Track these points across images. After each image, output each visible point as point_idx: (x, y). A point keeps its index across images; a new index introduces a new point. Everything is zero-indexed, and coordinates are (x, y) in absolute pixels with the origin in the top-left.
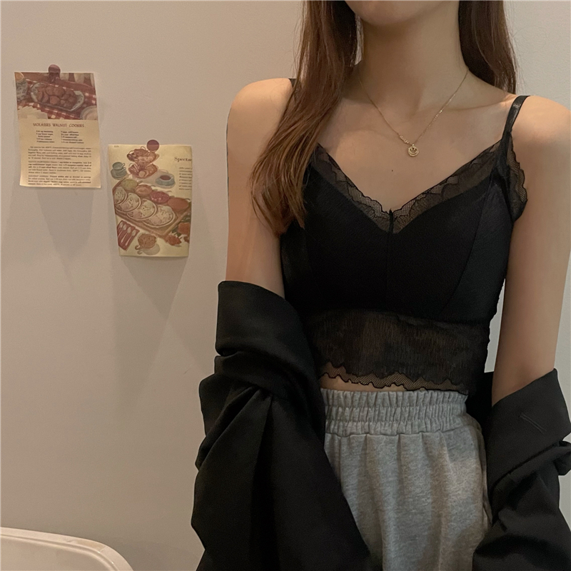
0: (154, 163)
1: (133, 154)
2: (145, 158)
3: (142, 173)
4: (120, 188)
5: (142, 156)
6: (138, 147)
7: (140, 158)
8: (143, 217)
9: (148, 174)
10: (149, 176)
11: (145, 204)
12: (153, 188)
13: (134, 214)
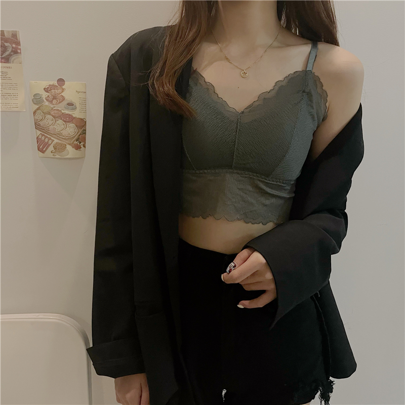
0: (62, 94)
1: (48, 88)
2: (56, 91)
3: (54, 101)
4: (39, 111)
5: (54, 89)
6: (51, 83)
7: (53, 91)
8: (56, 131)
9: (59, 101)
10: (59, 103)
11: (58, 122)
12: (63, 111)
13: (50, 129)
